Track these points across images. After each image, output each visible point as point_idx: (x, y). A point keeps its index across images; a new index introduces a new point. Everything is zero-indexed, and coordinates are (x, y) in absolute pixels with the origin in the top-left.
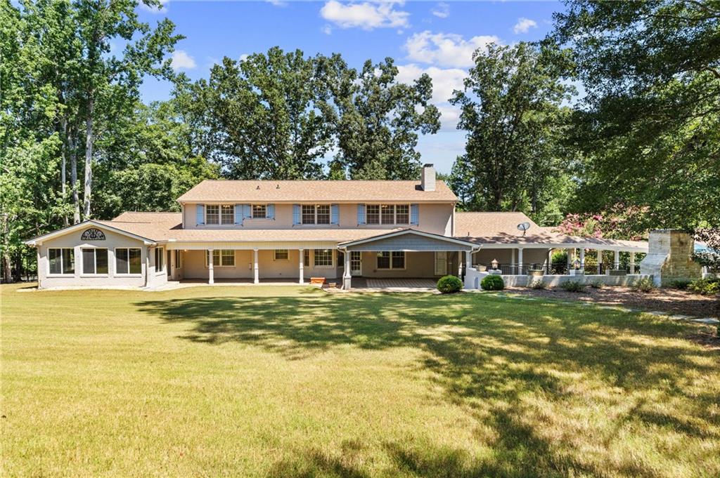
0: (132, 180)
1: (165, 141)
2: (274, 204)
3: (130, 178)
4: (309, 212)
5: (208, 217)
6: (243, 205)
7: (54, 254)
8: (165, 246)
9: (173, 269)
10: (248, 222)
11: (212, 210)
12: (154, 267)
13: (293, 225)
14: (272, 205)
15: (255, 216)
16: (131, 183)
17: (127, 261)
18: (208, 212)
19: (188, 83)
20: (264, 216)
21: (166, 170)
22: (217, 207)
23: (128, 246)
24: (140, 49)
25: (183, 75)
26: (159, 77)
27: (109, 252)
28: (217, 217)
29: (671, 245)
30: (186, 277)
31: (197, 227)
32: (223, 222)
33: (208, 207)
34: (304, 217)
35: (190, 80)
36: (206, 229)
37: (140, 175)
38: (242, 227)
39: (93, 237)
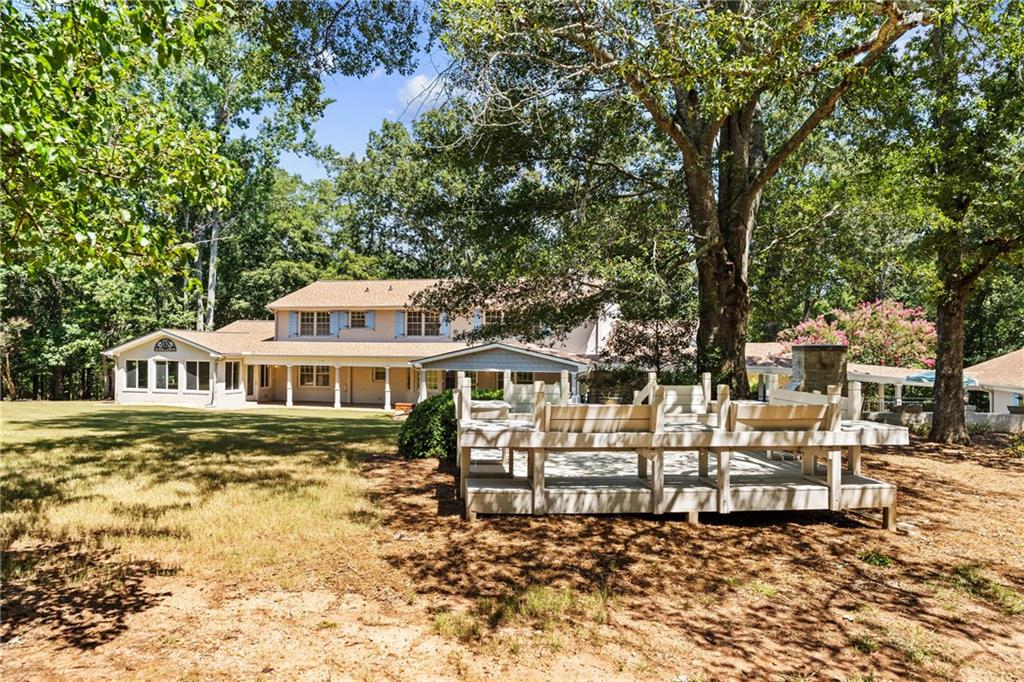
0: (261, 281)
1: (305, 233)
2: (374, 311)
3: (260, 278)
4: (415, 320)
5: (303, 326)
6: (339, 312)
7: (130, 366)
8: (243, 360)
9: (256, 387)
10: (344, 332)
11: (306, 317)
12: (224, 384)
13: (396, 337)
14: (373, 312)
15: (353, 326)
16: (261, 285)
17: (195, 375)
18: (303, 320)
19: (336, 157)
20: (363, 326)
21: (300, 268)
22: (312, 314)
23: (198, 359)
24: (279, 121)
25: (329, 150)
26: (300, 153)
27: (180, 365)
28: (312, 327)
29: (806, 368)
30: (277, 398)
31: (290, 339)
32: (319, 333)
33: (303, 314)
34: (409, 326)
35: (338, 154)
36: (298, 341)
37: (272, 275)
38: (338, 339)
39: (165, 348)
